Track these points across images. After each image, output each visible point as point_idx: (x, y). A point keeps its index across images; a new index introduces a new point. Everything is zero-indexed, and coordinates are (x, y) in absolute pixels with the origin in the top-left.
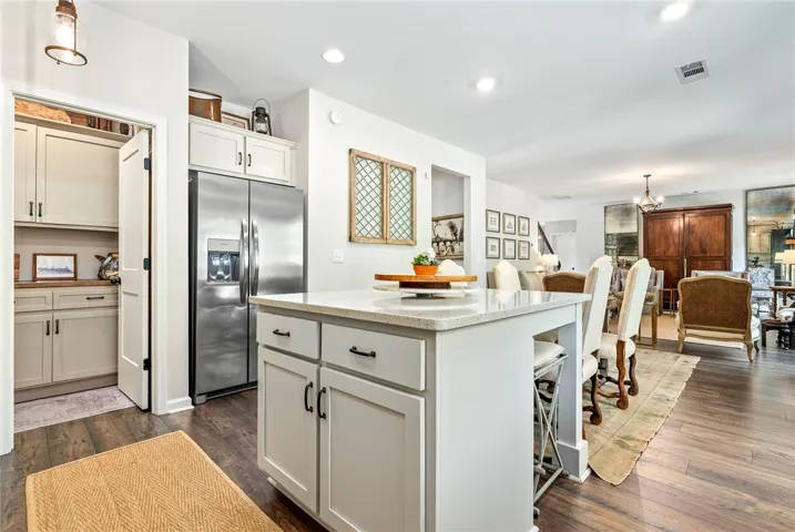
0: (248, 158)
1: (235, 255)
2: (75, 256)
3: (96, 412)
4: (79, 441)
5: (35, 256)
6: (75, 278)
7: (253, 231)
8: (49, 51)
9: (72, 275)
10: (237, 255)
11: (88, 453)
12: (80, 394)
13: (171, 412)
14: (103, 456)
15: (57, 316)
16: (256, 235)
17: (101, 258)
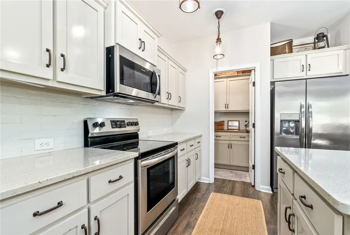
0: (308, 66)
1: (297, 122)
2: (239, 121)
3: (238, 180)
4: (229, 188)
5: (228, 121)
6: (239, 129)
7: (308, 107)
8: (215, 57)
9: (238, 128)
10: (298, 121)
11: (228, 193)
12: (237, 171)
13: (262, 191)
14: (231, 197)
15: (232, 142)
16: (310, 110)
17: (246, 121)
